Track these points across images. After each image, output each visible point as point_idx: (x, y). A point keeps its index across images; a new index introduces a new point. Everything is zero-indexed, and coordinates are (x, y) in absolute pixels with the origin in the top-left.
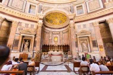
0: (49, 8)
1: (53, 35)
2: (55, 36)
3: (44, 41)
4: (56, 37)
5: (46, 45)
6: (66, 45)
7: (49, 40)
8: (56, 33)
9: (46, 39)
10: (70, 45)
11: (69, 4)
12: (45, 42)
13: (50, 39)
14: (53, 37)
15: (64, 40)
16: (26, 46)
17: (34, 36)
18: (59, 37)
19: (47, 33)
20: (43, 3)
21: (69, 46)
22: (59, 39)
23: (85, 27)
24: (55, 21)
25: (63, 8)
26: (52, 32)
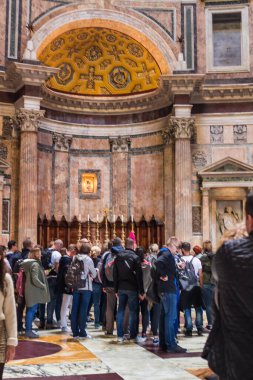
0: (61, 3)
1: (73, 158)
2: (83, 162)
4: (87, 171)
6: (148, 219)
7: (54, 186)
8: (89, 145)
10: (168, 224)
13: (56, 181)
14: (74, 170)
15: (133, 192)
18: (105, 171)
21: (162, 226)
22: (106, 183)
23: (240, 137)
24: (84, 69)
25: (142, 11)
26: (70, 142)
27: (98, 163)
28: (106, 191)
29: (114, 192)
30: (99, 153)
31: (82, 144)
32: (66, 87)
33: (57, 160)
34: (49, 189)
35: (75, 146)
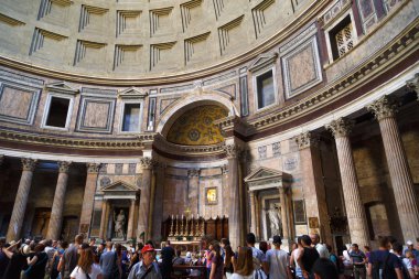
0: (177, 98)
1: (201, 182)
2: (208, 183)
3: (170, 207)
4: (211, 188)
8: (211, 173)
9: (176, 200)
11: (237, 69)
13: (190, 196)
14: (202, 189)
16: (118, 226)
17: (133, 197)
18: (220, 187)
19: (178, 178)
20: (160, 87)
22: (220, 195)
23: (277, 151)
24: (206, 131)
25: (219, 90)
26: (200, 172)
27: (216, 182)
28: (220, 200)
29: (224, 199)
30: (216, 176)
31: (207, 173)
32: (198, 143)
33: (190, 184)
34: (185, 201)
35: (203, 174)
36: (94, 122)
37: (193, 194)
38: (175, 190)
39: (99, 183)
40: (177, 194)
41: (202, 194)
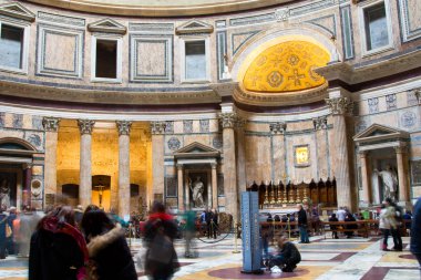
0: (254, 33)
1: (287, 138)
2: (296, 140)
3: (253, 171)
4: (300, 146)
5: (259, 184)
7: (273, 161)
8: (300, 127)
9: (259, 162)
12: (255, 174)
13: (275, 157)
14: (290, 147)
15: (331, 159)
17: (213, 161)
18: (312, 144)
19: (259, 135)
20: (228, 17)
22: (313, 154)
23: (391, 104)
24: (290, 73)
25: (312, 22)
26: (285, 127)
27: (307, 139)
28: (314, 159)
29: (319, 159)
30: (307, 132)
31: (295, 127)
32: (279, 89)
33: (274, 141)
34: (269, 162)
35: (289, 129)
36: (149, 68)
37: (278, 154)
38: (256, 150)
39: (166, 145)
40: (260, 155)
41: (290, 153)
